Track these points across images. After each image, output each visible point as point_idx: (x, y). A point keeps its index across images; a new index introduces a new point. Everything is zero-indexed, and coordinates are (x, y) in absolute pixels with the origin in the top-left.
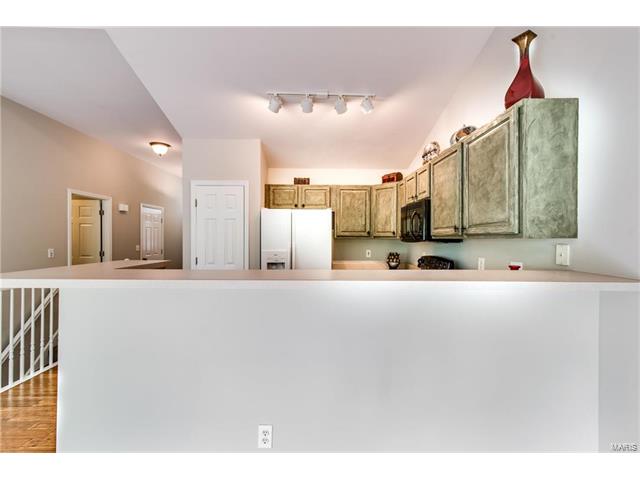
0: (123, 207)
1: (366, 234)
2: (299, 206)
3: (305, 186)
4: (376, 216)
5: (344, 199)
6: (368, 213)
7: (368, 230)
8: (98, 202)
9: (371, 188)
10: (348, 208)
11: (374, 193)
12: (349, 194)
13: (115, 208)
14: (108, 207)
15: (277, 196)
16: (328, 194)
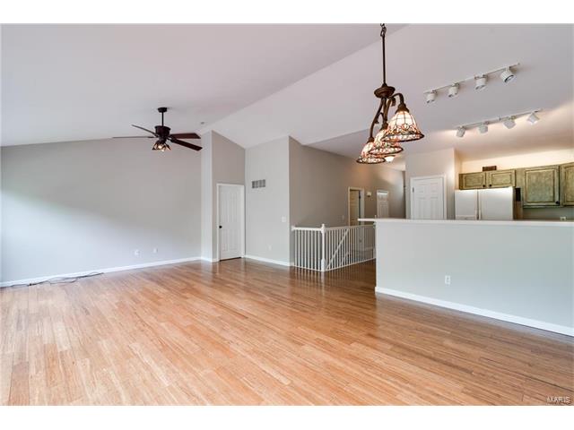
0: (369, 194)
1: (554, 204)
2: (487, 185)
3: (494, 172)
4: (565, 188)
5: (529, 177)
6: (556, 187)
7: (557, 199)
8: (357, 193)
9: (559, 166)
10: (534, 185)
11: (563, 170)
12: (535, 174)
13: (365, 194)
14: (362, 194)
15: (468, 180)
16: (513, 175)
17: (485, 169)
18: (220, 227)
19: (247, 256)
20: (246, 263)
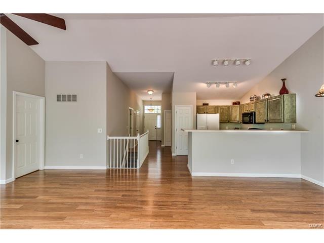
3: (207, 106)
5: (220, 110)
6: (228, 115)
7: (228, 120)
10: (222, 113)
11: (230, 108)
12: (222, 108)
15: (200, 109)
17: (204, 104)
18: (17, 141)
19: (47, 167)
20: (45, 174)
